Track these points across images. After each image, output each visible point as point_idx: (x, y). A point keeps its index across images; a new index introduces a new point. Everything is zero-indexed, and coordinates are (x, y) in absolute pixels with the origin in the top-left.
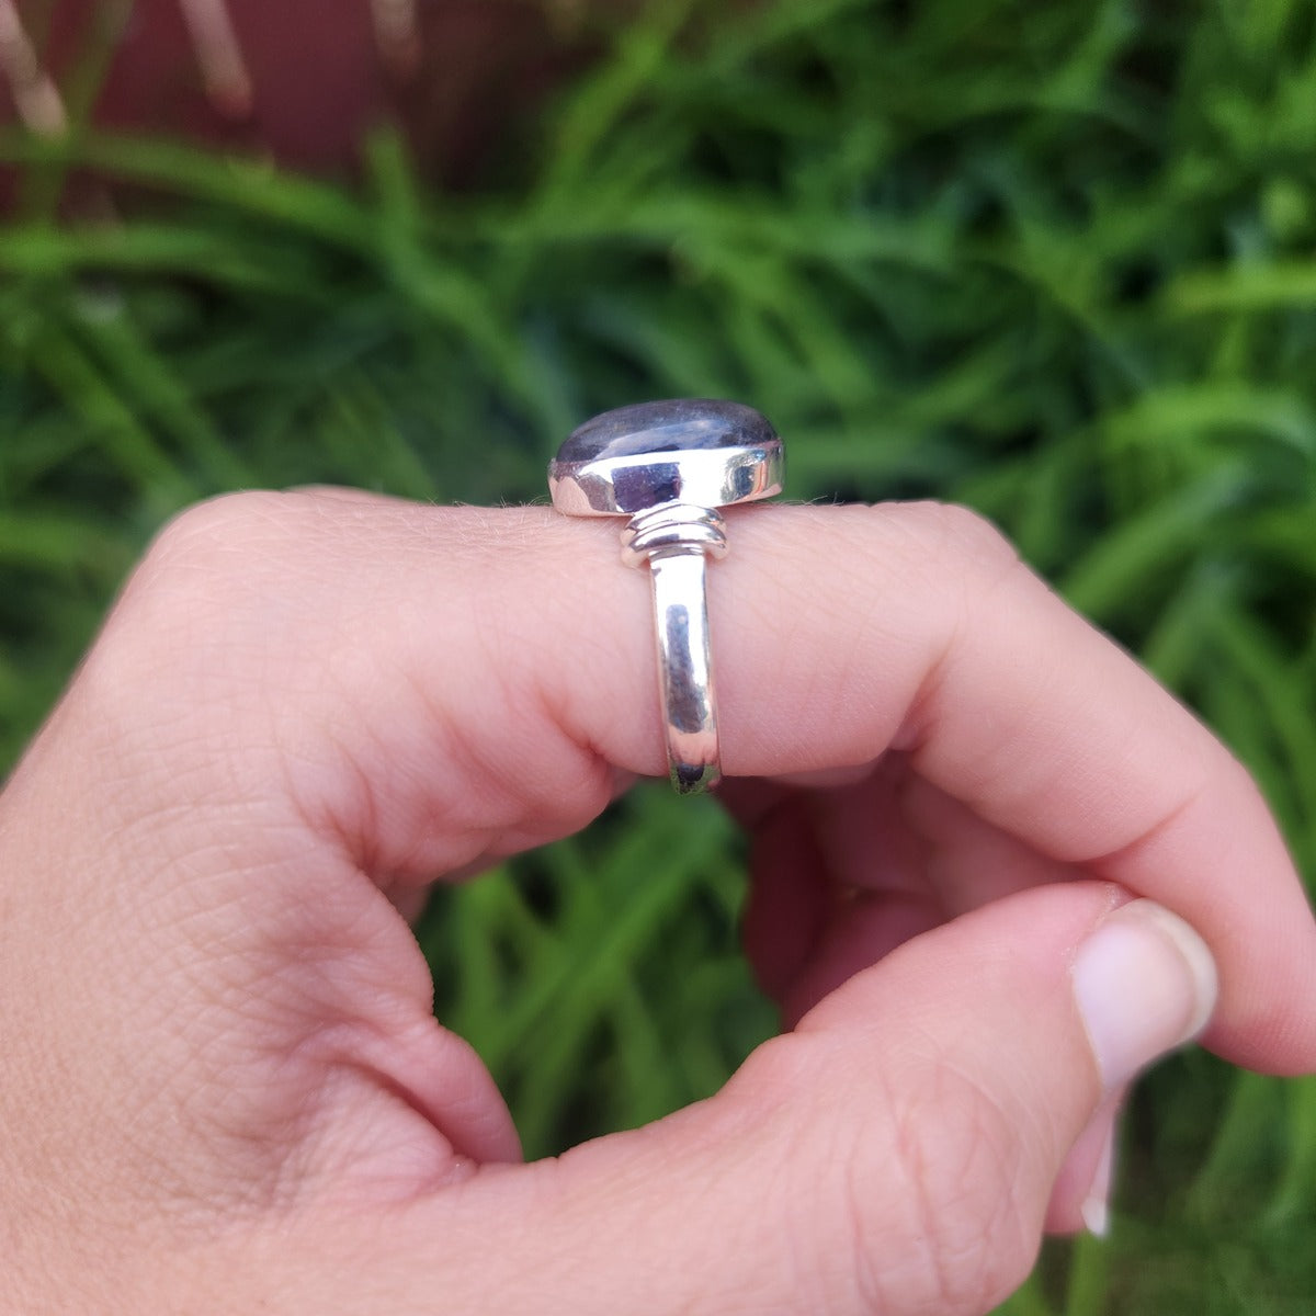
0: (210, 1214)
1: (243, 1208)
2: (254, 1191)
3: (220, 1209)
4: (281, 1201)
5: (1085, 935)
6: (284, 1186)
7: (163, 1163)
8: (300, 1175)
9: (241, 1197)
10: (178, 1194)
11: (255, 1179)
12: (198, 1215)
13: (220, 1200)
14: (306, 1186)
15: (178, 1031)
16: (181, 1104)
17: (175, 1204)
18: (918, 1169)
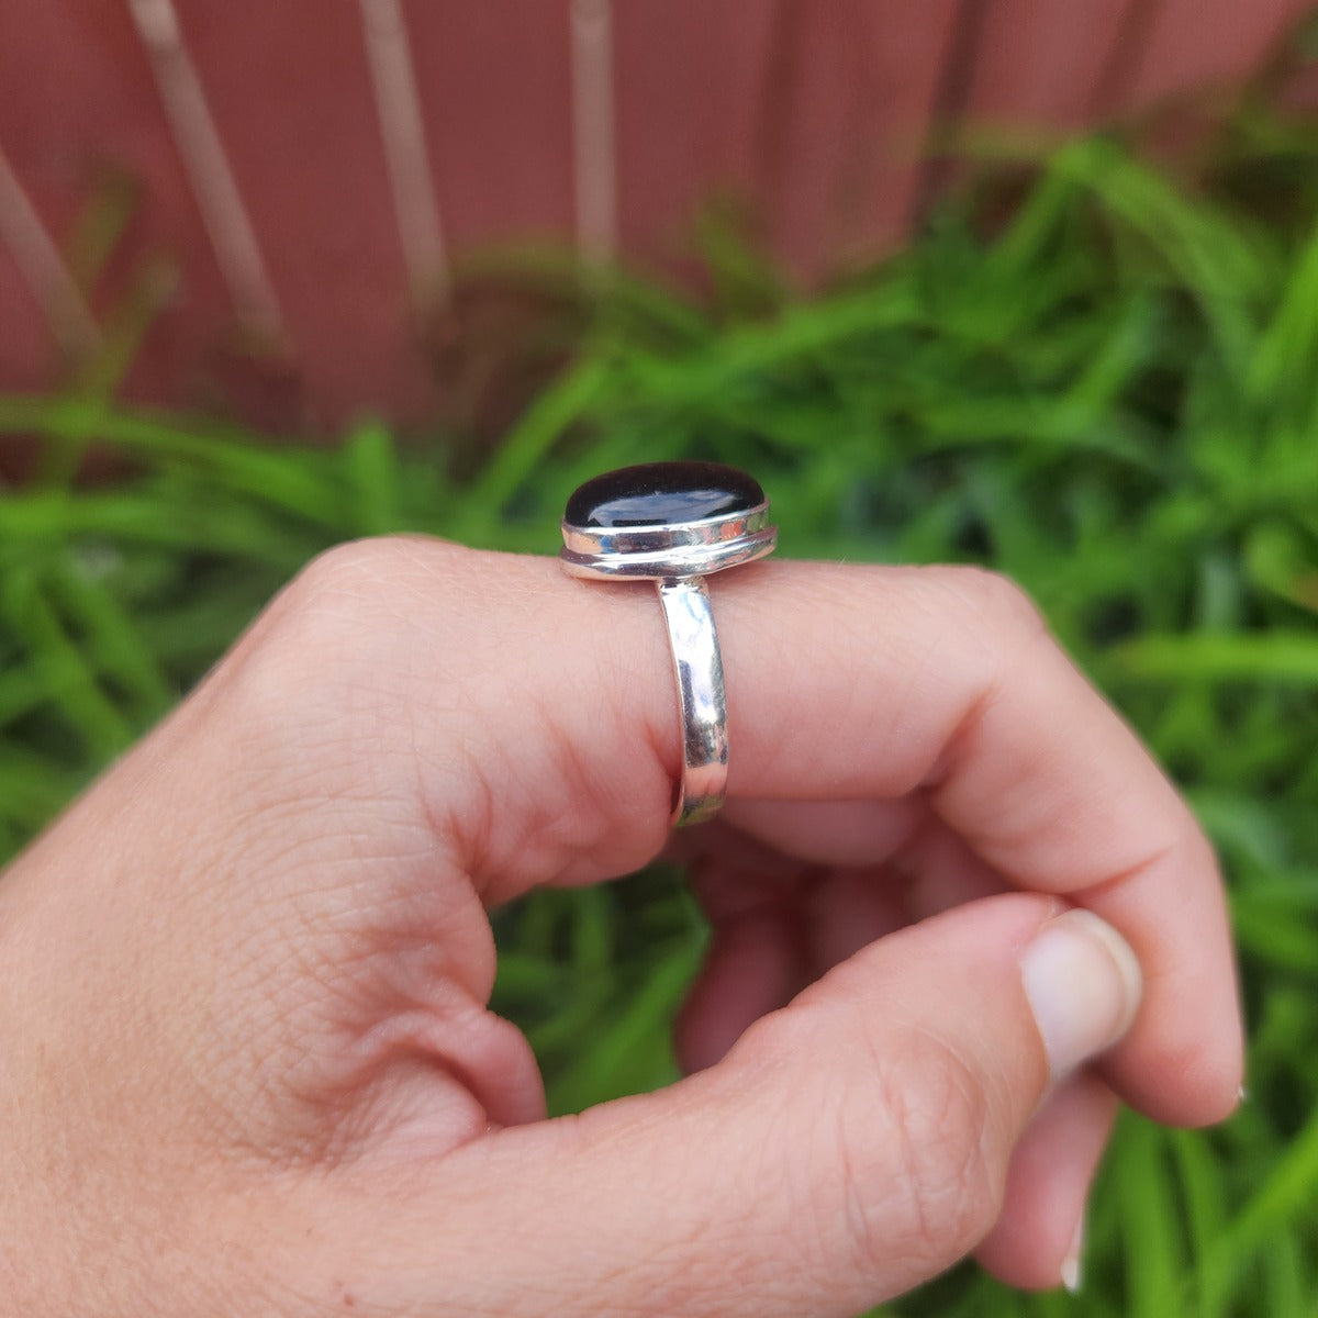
0: (265, 1163)
1: (296, 1160)
2: (307, 1148)
3: (275, 1159)
4: (329, 1159)
5: (1030, 937)
6: (333, 1146)
7: (230, 1115)
8: (349, 1138)
9: (295, 1152)
10: (238, 1143)
11: (310, 1137)
12: (253, 1162)
13: (275, 1151)
14: (354, 1147)
15: (270, 995)
16: (258, 1061)
17: (233, 1152)
18: (901, 1116)
